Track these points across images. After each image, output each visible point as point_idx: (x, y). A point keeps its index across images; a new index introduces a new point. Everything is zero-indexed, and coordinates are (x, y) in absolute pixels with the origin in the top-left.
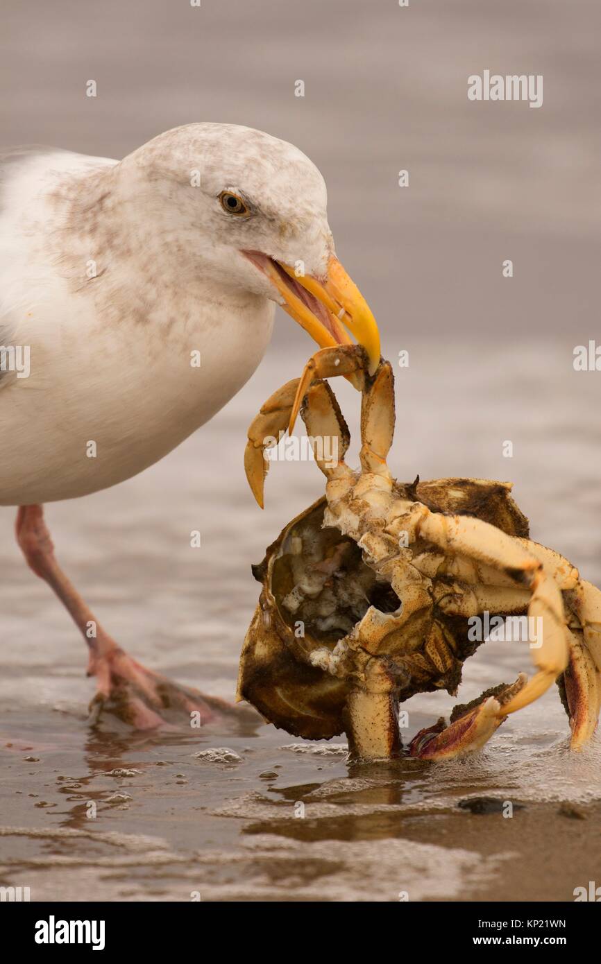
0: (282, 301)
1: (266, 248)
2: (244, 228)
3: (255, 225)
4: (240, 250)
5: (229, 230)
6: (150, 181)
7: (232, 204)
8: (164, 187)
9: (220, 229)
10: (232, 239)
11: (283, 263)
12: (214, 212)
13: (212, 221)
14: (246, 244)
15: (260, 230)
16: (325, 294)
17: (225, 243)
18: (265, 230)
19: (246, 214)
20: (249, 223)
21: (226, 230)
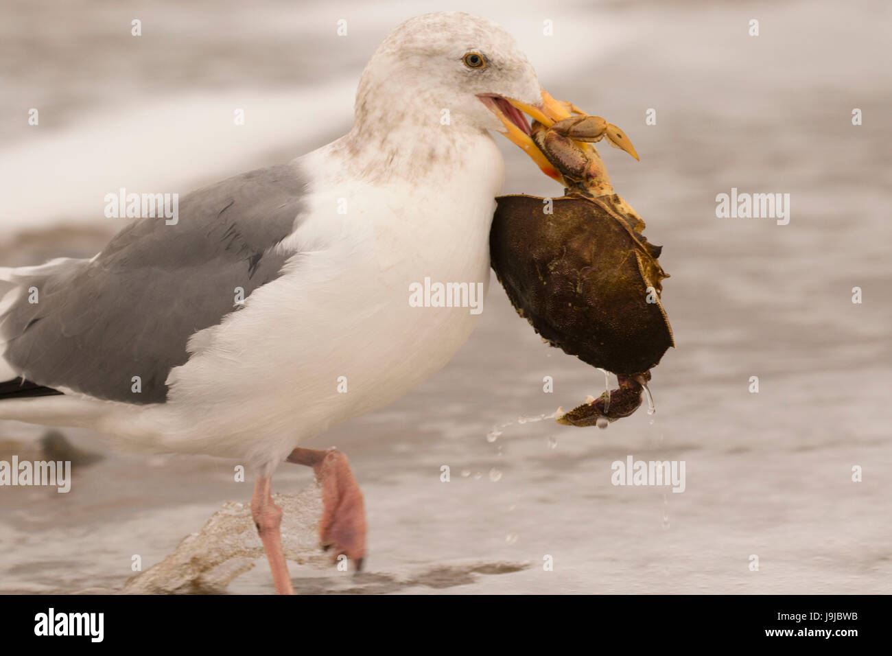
0: (505, 130)
1: (496, 90)
2: (480, 78)
3: (488, 74)
4: (476, 95)
5: (469, 82)
6: (402, 60)
7: (474, 61)
8: (415, 61)
9: (462, 82)
10: (471, 88)
11: (510, 99)
12: (457, 71)
13: (456, 78)
14: (481, 89)
15: (492, 78)
16: (543, 116)
17: (466, 92)
18: (496, 77)
19: (483, 67)
20: (484, 74)
21: (467, 82)
